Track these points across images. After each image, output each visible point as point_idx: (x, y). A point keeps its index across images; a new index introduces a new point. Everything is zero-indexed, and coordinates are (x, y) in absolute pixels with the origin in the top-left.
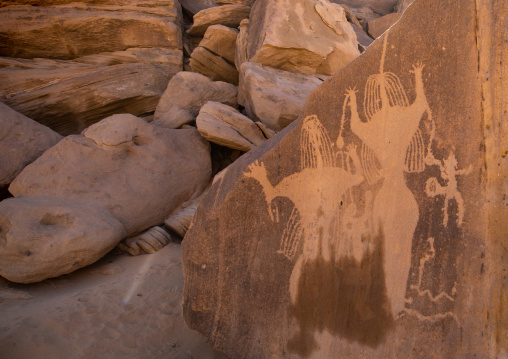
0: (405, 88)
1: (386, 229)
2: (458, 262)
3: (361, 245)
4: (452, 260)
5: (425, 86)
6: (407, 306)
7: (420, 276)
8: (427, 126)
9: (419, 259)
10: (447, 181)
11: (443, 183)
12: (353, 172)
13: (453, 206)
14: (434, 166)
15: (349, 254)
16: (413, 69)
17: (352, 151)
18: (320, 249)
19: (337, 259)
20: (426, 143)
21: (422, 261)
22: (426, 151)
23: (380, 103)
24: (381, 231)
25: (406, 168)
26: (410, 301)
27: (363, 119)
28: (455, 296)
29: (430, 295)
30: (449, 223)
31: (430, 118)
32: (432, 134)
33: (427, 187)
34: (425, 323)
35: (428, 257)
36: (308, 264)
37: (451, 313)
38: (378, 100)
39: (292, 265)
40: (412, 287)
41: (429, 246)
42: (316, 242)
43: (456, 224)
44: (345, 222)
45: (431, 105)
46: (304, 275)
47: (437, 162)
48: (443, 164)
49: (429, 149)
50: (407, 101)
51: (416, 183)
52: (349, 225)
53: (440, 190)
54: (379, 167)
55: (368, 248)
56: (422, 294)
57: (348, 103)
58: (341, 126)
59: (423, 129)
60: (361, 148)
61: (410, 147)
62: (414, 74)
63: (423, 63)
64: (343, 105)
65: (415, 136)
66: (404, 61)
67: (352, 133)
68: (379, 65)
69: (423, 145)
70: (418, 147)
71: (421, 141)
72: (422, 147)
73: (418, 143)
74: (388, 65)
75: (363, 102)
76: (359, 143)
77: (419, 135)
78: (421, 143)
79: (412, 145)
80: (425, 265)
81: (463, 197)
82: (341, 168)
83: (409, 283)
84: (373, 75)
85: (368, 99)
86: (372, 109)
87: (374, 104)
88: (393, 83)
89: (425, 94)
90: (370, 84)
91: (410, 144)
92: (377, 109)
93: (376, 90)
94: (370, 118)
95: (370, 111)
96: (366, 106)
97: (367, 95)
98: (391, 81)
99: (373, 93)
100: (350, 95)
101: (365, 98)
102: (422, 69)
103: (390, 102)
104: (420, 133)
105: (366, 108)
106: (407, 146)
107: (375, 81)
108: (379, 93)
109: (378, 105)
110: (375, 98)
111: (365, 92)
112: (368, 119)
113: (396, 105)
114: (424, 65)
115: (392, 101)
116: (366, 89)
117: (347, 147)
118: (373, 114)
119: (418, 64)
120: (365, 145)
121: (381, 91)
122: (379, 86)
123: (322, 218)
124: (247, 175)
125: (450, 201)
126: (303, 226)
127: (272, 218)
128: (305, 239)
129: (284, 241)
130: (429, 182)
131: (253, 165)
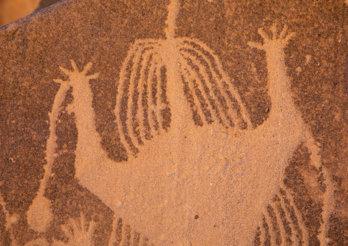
0: (237, 83)
16: (259, 39)
27: (116, 153)
38: (160, 106)
45: (316, 131)
50: (245, 116)
57: (64, 104)
58: (46, 167)
59: (299, 188)
60: (110, 229)
61: (262, 230)
62: (263, 53)
63: (290, 27)
64: (49, 109)
65: (273, 205)
66: (236, 17)
67: (80, 188)
68: (165, 18)
69: (302, 227)
70: (288, 231)
71: (293, 216)
72: (300, 232)
73: (285, 223)
74: (190, 19)
75: (113, 106)
76: (101, 216)
77: (287, 201)
78: (295, 222)
79: (270, 225)
84: (147, 41)
85: (130, 102)
86: (141, 128)
87: (146, 115)
88: (202, 69)
89: (297, 103)
90: (136, 61)
91: (260, 224)
92: (156, 127)
93: (155, 80)
94: (136, 151)
95: (136, 133)
96: (124, 119)
97: (126, 90)
98: (197, 63)
99: (145, 86)
100: (71, 83)
101: (119, 97)
102: (285, 42)
103: (195, 113)
104: (290, 197)
105: (124, 125)
106: (254, 228)
107: (151, 57)
108: (164, 88)
109: (160, 119)
110: (150, 100)
111: (121, 81)
112: (129, 152)
113: (211, 122)
114: (292, 34)
115: (200, 113)
116: (122, 73)
117: (64, 228)
118: (143, 140)
119: (274, 29)
120: (120, 220)
121: (168, 84)
122: (164, 70)
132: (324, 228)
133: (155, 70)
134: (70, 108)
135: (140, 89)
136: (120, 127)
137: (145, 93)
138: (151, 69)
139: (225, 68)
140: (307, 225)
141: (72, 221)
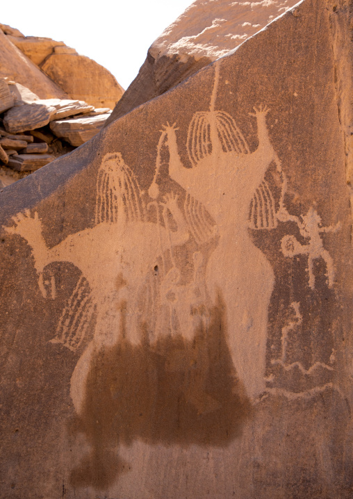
0: (243, 132)
1: (227, 297)
2: (334, 326)
3: (190, 319)
4: (325, 325)
5: (270, 133)
6: (269, 385)
7: (284, 348)
8: (277, 178)
9: (281, 328)
10: (309, 239)
12: (174, 229)
13: (320, 266)
14: (289, 222)
15: (173, 333)
16: (253, 111)
17: (171, 203)
18: (124, 331)
19: (153, 340)
21: (284, 330)
22: (277, 206)
23: (210, 146)
24: (220, 299)
25: (252, 225)
26: (271, 379)
27: (187, 164)
28: (335, 364)
29: (301, 367)
30: (317, 285)
31: (279, 169)
32: (284, 187)
34: (297, 402)
35: (292, 325)
36: (102, 354)
37: (330, 385)
38: (207, 143)
39: (74, 358)
40: (273, 362)
41: (293, 312)
42: (117, 322)
43: (326, 286)
44: (163, 292)
45: (280, 155)
46: (95, 369)
47: (294, 218)
48: (302, 221)
49: (281, 204)
50: (247, 148)
51: (268, 241)
52: (171, 296)
54: (212, 222)
55: (201, 322)
56: (288, 368)
57: (164, 142)
58: (156, 170)
59: (271, 181)
60: (184, 198)
61: (254, 200)
62: (255, 118)
63: (268, 106)
64: (157, 144)
65: (259, 189)
66: (243, 101)
67: (171, 180)
68: (210, 101)
69: (272, 198)
70: (266, 201)
71: (268, 194)
72: (271, 201)
73: (264, 197)
74: (221, 102)
75: (186, 143)
76: (180, 193)
77: (265, 187)
78: (269, 197)
79: (257, 198)
80: (289, 334)
81: (332, 257)
82: (155, 222)
83: (268, 358)
84: (201, 112)
85: (193, 140)
86: (198, 153)
87: (201, 147)
88: (227, 125)
89: (271, 142)
90: (196, 122)
91: (253, 197)
92: (205, 153)
93: (205, 130)
94: (196, 164)
95: (196, 155)
96: (190, 149)
97: (191, 135)
98: (224, 123)
99: (200, 134)
100: (167, 132)
101: (188, 139)
102: (266, 113)
103: (223, 146)
104: (267, 185)
105: (191, 151)
106: (250, 199)
107: (203, 120)
108: (209, 134)
109: (207, 149)
110: (202, 140)
111: (189, 131)
112: (193, 164)
113: (231, 150)
114: (269, 109)
115: (226, 146)
116: (190, 127)
117: (164, 197)
118: (199, 158)
119: (260, 107)
120: (189, 195)
121: (211, 132)
122: (209, 126)
123: (123, 289)
124: (10, 230)
125: (315, 261)
126: (94, 302)
127: (44, 293)
128: (98, 320)
129: (63, 324)
130: (285, 239)
131: (20, 215)
132: (282, 199)
133: (205, 126)
134: (166, 144)
135: (198, 134)
136: (189, 152)
137: (200, 137)
138: (203, 126)
139: (238, 125)
140: (274, 198)
141: (168, 195)
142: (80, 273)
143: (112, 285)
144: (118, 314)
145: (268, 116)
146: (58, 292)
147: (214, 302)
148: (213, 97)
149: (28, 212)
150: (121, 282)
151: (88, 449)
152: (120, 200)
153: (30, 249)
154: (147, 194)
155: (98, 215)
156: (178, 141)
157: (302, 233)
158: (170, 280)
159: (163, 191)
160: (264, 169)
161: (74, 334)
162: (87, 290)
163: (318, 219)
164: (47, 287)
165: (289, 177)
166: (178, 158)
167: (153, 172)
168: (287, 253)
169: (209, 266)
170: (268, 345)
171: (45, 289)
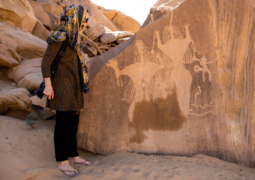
0: (181, 32)
1: (177, 85)
2: (211, 93)
3: (165, 92)
4: (208, 93)
5: (190, 32)
6: (191, 112)
7: (195, 100)
8: (192, 47)
10: (203, 66)
11: (201, 67)
12: (159, 64)
13: (207, 74)
14: (196, 61)
15: (160, 97)
16: (184, 26)
18: (144, 96)
19: (154, 99)
20: (192, 53)
21: (195, 95)
22: (193, 56)
23: (170, 37)
24: (175, 86)
25: (184, 62)
26: (191, 110)
27: (163, 43)
28: (211, 105)
29: (201, 106)
30: (206, 80)
31: (193, 44)
32: (195, 50)
33: (195, 69)
34: (200, 117)
35: (198, 93)
36: (138, 104)
37: (210, 111)
39: (129, 105)
40: (192, 105)
41: (198, 89)
42: (142, 93)
43: (209, 81)
44: (156, 84)
46: (136, 108)
47: (198, 60)
48: (201, 60)
49: (194, 55)
50: (182, 37)
51: (190, 67)
52: (159, 85)
53: (200, 69)
54: (172, 62)
55: (169, 93)
56: (197, 107)
57: (155, 36)
59: (190, 48)
60: (162, 54)
61: (185, 54)
62: (185, 28)
63: (189, 24)
64: (153, 37)
65: (187, 50)
66: (181, 22)
67: (158, 48)
68: (170, 23)
70: (189, 54)
71: (189, 52)
74: (174, 23)
75: (163, 36)
76: (161, 52)
77: (189, 50)
80: (197, 96)
81: (211, 71)
82: (153, 62)
83: (190, 104)
84: (167, 26)
85: (165, 36)
86: (167, 40)
87: (167, 38)
88: (176, 30)
90: (166, 30)
92: (169, 39)
93: (168, 32)
96: (164, 38)
100: (156, 33)
103: (175, 37)
107: (168, 29)
108: (170, 33)
111: (163, 33)
112: (165, 43)
113: (177, 39)
116: (164, 31)
117: (156, 54)
119: (187, 24)
120: (164, 53)
122: (170, 31)
123: (144, 83)
124: (108, 65)
125: (205, 73)
126: (135, 87)
127: (119, 85)
128: (136, 93)
129: (125, 94)
130: (195, 66)
131: (111, 60)
137: (167, 34)
139: (179, 30)
142: (130, 78)
143: (140, 82)
144: (142, 91)
145: (189, 27)
146: (124, 84)
147: (173, 87)
148: (171, 21)
149: (113, 59)
150: (143, 81)
151: (135, 132)
152: (142, 55)
153: (114, 71)
154: (150, 53)
155: (135, 60)
156: (160, 36)
157: (201, 64)
158: (159, 80)
159: (155, 52)
160: (188, 44)
161: (129, 97)
162: (132, 84)
163: (206, 60)
164: (120, 83)
165: (196, 47)
166: (160, 41)
167: (152, 46)
168: (196, 71)
169: (171, 75)
170: (190, 100)
171: (119, 83)
